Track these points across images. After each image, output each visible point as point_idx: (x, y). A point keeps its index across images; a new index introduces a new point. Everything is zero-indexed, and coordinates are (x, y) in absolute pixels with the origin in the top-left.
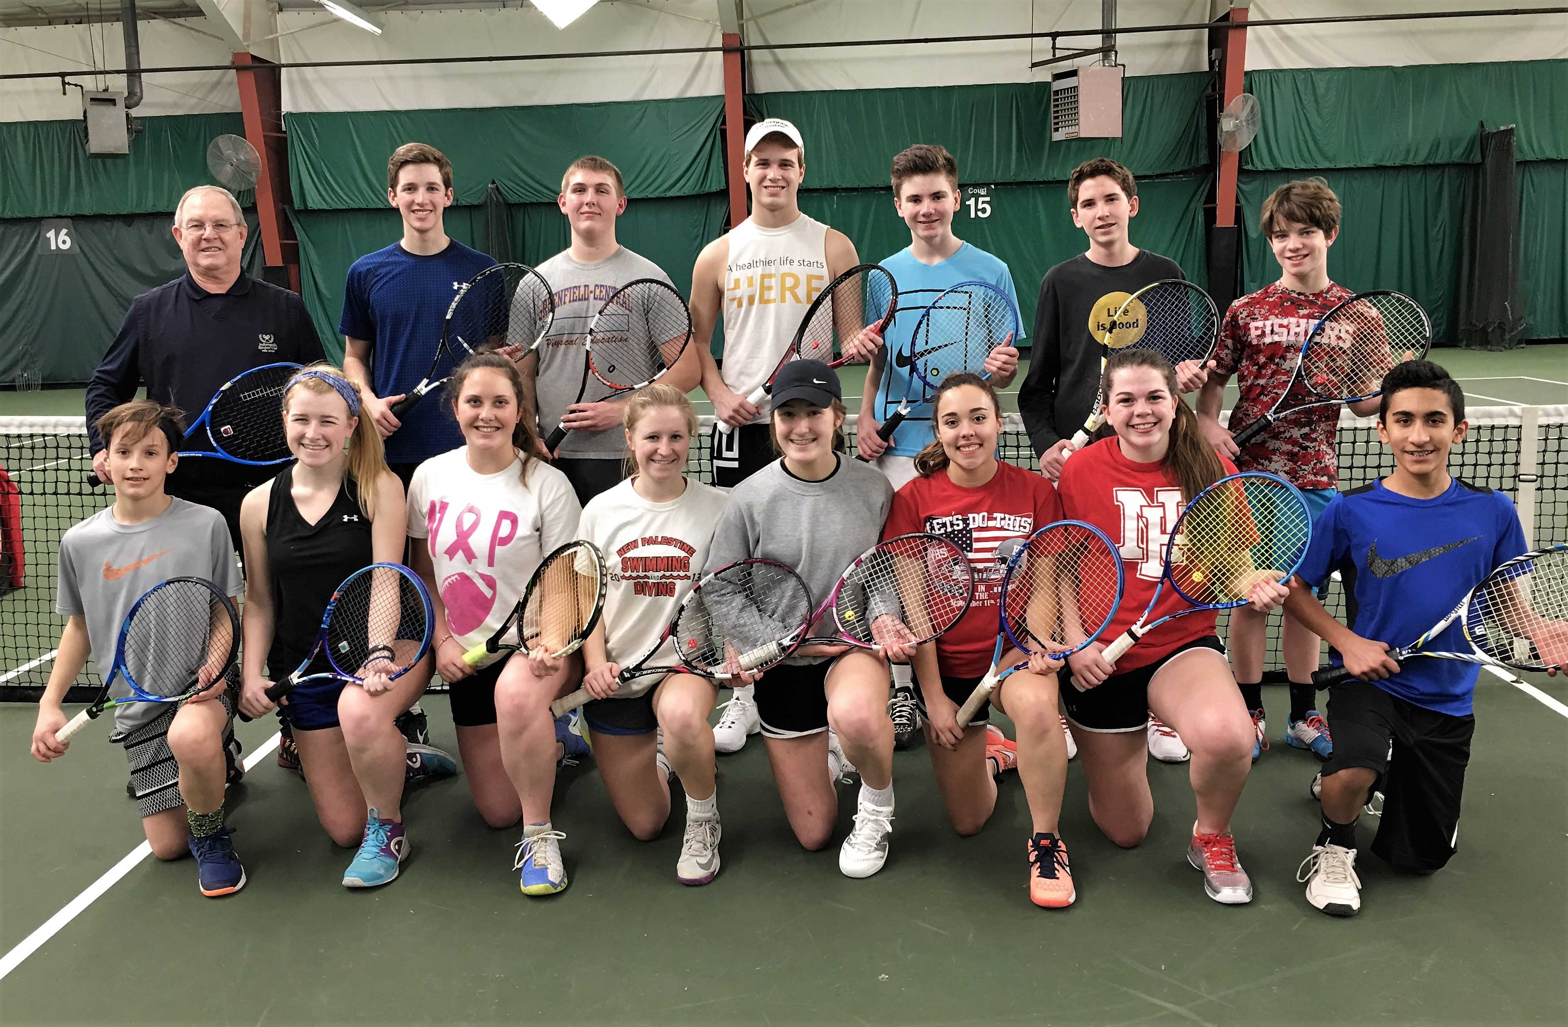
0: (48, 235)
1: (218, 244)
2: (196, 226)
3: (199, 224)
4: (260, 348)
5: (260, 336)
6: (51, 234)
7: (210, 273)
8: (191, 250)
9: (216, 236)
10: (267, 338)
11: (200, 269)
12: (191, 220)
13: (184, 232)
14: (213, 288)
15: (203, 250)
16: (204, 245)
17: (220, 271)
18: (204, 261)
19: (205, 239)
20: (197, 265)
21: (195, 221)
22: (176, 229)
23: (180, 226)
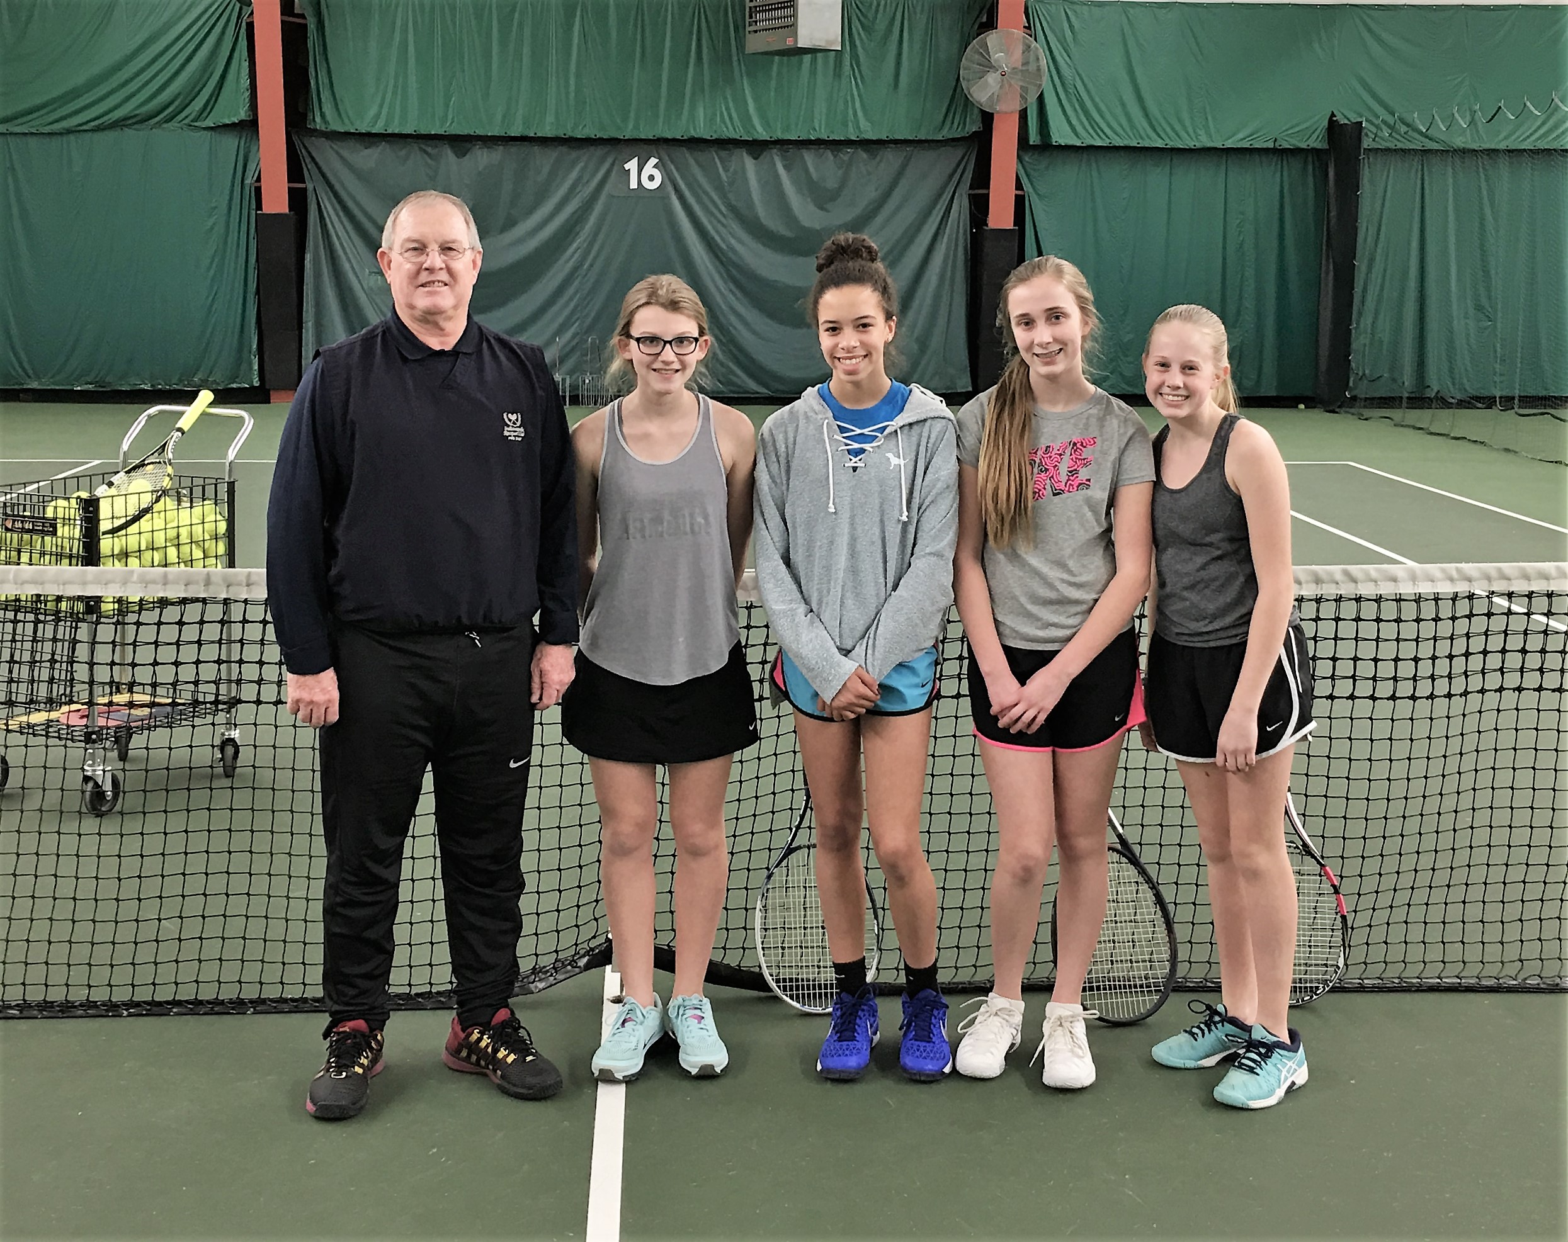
0: (627, 166)
1: (444, 276)
2: (415, 249)
3: (420, 248)
4: (506, 433)
5: (505, 415)
6: (632, 165)
7: (429, 317)
8: (405, 284)
9: (443, 266)
10: (513, 417)
11: (417, 313)
12: (409, 240)
13: (395, 256)
14: (435, 343)
15: (422, 286)
16: (424, 277)
17: (444, 315)
18: (423, 301)
19: (427, 269)
20: (411, 307)
21: (414, 241)
22: (383, 253)
23: (390, 249)
